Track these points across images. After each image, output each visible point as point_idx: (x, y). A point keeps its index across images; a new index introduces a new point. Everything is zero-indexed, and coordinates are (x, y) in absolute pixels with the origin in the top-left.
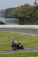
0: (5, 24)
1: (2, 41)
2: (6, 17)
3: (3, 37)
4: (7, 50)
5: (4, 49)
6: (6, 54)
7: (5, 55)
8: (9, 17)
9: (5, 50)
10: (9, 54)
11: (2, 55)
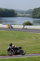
0: (33, 24)
1: (29, 43)
2: (34, 18)
3: (31, 38)
4: (35, 52)
5: (31, 51)
6: (35, 57)
7: (33, 58)
8: (37, 18)
9: (32, 53)
10: (37, 58)
11: (30, 58)
